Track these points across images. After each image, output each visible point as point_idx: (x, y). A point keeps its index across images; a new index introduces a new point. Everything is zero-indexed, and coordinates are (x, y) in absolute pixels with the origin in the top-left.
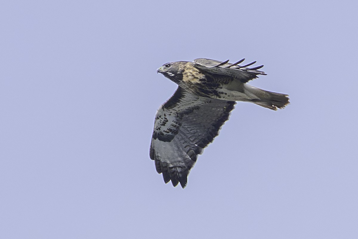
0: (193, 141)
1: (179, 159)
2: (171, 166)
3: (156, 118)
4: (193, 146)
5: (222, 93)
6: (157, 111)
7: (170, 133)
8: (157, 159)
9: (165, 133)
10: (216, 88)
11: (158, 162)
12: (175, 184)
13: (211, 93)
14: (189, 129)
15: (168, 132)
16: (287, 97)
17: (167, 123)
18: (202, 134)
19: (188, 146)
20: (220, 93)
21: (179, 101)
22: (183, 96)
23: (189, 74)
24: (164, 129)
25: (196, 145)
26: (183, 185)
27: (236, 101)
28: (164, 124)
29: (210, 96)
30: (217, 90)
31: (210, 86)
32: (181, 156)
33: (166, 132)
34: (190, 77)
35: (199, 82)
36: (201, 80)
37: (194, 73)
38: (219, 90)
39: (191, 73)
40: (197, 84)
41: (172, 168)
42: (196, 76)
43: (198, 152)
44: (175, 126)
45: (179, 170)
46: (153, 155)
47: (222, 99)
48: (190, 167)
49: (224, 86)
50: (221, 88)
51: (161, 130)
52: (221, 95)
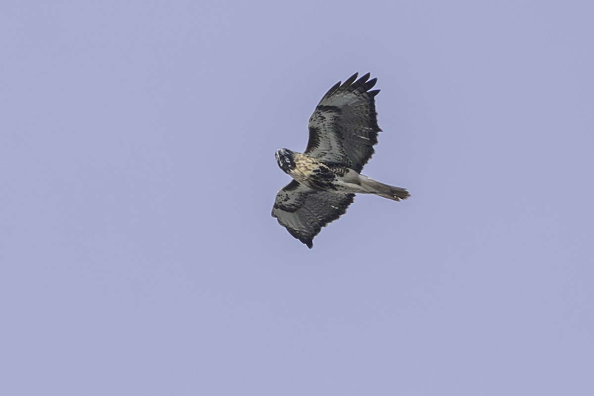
3: (277, 195)
5: (338, 186)
7: (293, 207)
10: (332, 181)
13: (327, 186)
14: (312, 212)
16: (406, 190)
17: (289, 200)
20: (335, 185)
23: (302, 165)
24: (286, 203)
25: (320, 219)
27: (356, 194)
28: (286, 200)
30: (332, 183)
31: (325, 177)
33: (288, 205)
34: (303, 169)
35: (313, 174)
36: (314, 171)
37: (307, 165)
38: (334, 183)
39: (304, 164)
40: (311, 176)
42: (309, 168)
44: (298, 203)
49: (339, 178)
50: (337, 180)
51: (283, 203)
52: (337, 188)
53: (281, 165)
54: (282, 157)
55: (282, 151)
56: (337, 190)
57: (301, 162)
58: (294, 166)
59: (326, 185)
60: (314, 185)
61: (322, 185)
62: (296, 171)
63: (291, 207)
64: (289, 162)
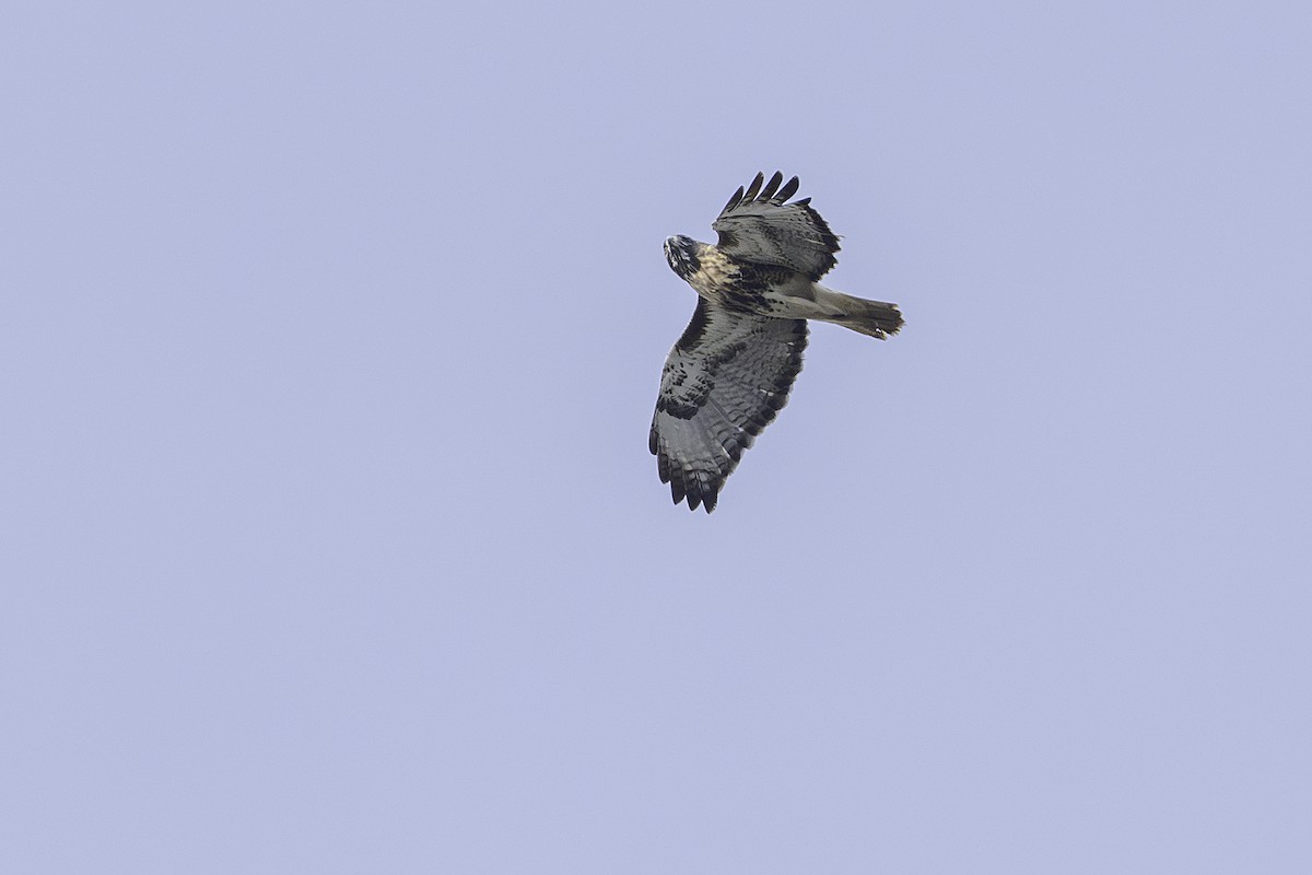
0: (735, 421)
1: (708, 455)
2: (689, 468)
3: (664, 370)
4: (735, 431)
5: (775, 301)
6: (667, 357)
7: (690, 404)
8: (663, 452)
9: (680, 402)
10: (762, 292)
11: (665, 458)
12: (693, 506)
13: (753, 301)
15: (687, 400)
16: (896, 309)
17: (685, 380)
18: (752, 407)
19: (726, 430)
20: (769, 301)
21: (704, 332)
22: (709, 321)
23: (710, 264)
24: (680, 392)
25: (741, 430)
26: (709, 508)
27: (808, 320)
28: (679, 383)
29: (750, 308)
30: (763, 295)
31: (749, 287)
32: (709, 448)
33: (683, 399)
34: (711, 271)
35: (729, 281)
36: (731, 277)
37: (719, 263)
38: (767, 295)
39: (714, 263)
40: (726, 284)
41: (691, 472)
42: (722, 270)
43: (743, 443)
44: (701, 389)
45: (703, 477)
46: (654, 446)
47: (775, 314)
48: (726, 473)
49: (776, 288)
50: (771, 291)
51: (674, 393)
52: (773, 305)
53: (675, 264)
54: (675, 251)
55: (676, 239)
56: (772, 310)
57: (708, 258)
58: (697, 265)
59: (751, 299)
60: (731, 301)
61: (744, 300)
62: (700, 274)
63: (688, 403)
64: (688, 258)
